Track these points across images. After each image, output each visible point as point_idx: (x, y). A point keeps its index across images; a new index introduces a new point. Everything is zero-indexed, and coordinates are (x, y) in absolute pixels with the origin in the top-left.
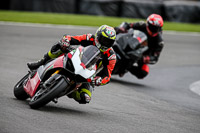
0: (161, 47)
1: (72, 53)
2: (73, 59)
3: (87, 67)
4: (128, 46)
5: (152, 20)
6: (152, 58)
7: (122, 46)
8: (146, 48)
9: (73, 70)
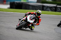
3: (31, 20)
9: (27, 20)
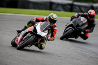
0: (94, 25)
1: (36, 24)
2: (37, 27)
3: (43, 31)
4: (78, 24)
5: (90, 12)
6: (90, 30)
7: (75, 24)
8: (87, 25)
9: (37, 32)
